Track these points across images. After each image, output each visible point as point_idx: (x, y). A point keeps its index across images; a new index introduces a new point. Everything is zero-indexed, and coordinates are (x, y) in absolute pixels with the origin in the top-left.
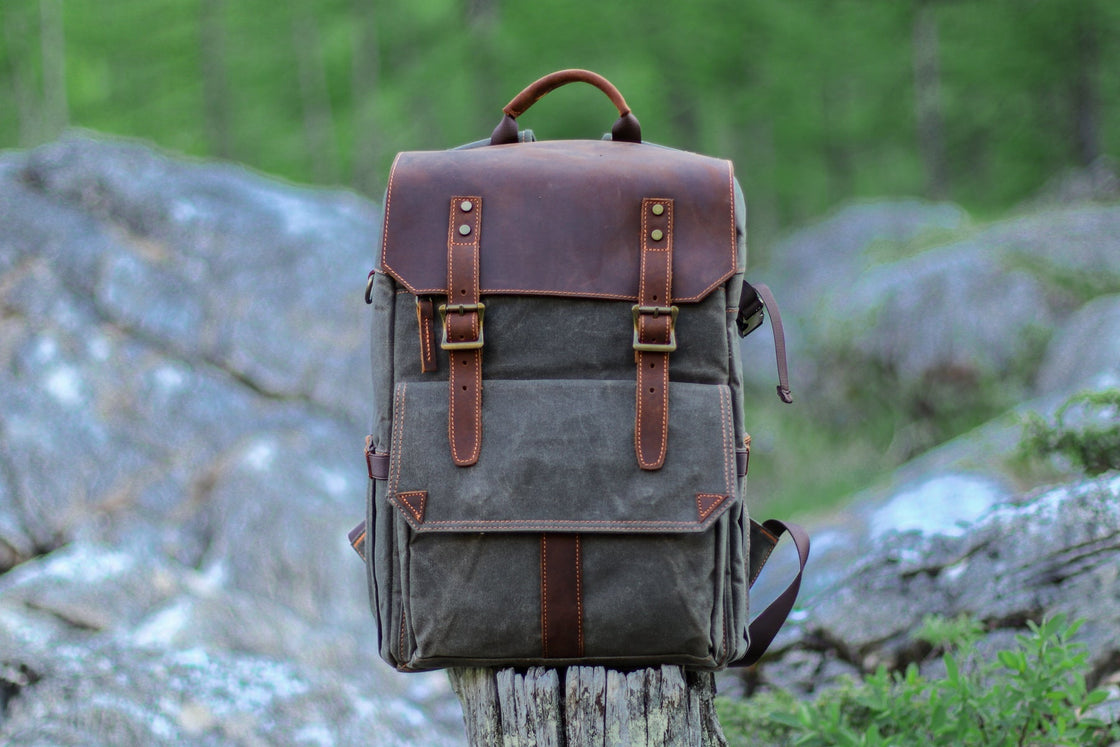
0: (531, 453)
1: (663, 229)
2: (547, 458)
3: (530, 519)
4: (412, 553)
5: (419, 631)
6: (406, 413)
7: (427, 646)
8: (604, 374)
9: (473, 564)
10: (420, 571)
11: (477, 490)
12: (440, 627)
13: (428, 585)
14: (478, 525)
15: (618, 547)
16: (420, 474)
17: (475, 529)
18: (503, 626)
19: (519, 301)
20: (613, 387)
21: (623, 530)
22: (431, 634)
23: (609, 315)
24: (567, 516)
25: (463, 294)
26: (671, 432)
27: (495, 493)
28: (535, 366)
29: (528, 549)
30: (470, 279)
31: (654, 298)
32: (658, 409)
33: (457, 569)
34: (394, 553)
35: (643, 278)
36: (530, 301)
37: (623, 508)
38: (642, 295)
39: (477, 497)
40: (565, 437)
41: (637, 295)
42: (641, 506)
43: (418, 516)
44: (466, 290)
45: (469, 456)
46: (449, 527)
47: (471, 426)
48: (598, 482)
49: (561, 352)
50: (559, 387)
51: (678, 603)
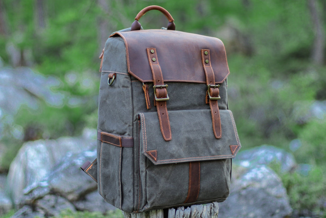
0: (186, 135)
1: (208, 59)
2: (191, 136)
3: (189, 157)
4: (148, 172)
5: (150, 199)
6: (146, 123)
7: (152, 203)
8: (199, 107)
9: (170, 174)
10: (151, 178)
11: (174, 149)
12: (158, 197)
13: (155, 182)
14: (175, 161)
15: (210, 164)
16: (154, 144)
17: (174, 162)
18: (177, 195)
19: (174, 84)
20: (203, 112)
21: (214, 159)
22: (155, 199)
23: (198, 88)
24: (198, 155)
25: (159, 82)
26: (222, 125)
27: (179, 149)
28: (180, 105)
29: (187, 168)
30: (160, 76)
31: (211, 82)
32: (218, 118)
33: (164, 176)
34: (135, 172)
35: (207, 75)
36: (177, 84)
37: (213, 152)
38: (208, 81)
39: (174, 151)
40: (195, 129)
41: (206, 81)
42: (217, 151)
43: (156, 159)
44: (160, 80)
45: (169, 137)
46: (165, 162)
47: (168, 127)
48: (205, 143)
49: (187, 101)
50: (189, 113)
51: (225, 181)
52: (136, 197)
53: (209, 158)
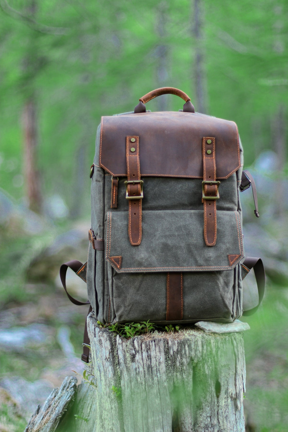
0: (163, 240)
1: (212, 149)
2: (170, 242)
3: (164, 267)
4: (114, 280)
5: (118, 310)
6: (112, 225)
7: (120, 317)
8: (190, 207)
9: (140, 285)
10: (118, 288)
11: (143, 256)
12: (126, 309)
13: (121, 293)
14: (143, 270)
15: (197, 277)
16: (119, 249)
17: (142, 271)
18: (152, 309)
19: (156, 179)
20: (194, 213)
21: (201, 270)
22: (123, 312)
23: (191, 185)
24: (179, 265)
25: (134, 176)
26: (218, 230)
27: (150, 257)
28: (163, 204)
29: (163, 278)
30: (136, 170)
31: (210, 177)
32: (213, 222)
33: (133, 286)
34: (105, 280)
35: (205, 169)
36: (161, 179)
37: (201, 261)
38: (205, 176)
39: (142, 258)
40: (176, 234)
41: (203, 176)
42: (207, 260)
43: (119, 266)
44: (135, 174)
45: (137, 241)
46: (131, 271)
47: (138, 229)
48: (190, 251)
49: (173, 199)
50: (173, 213)
51: (221, 298)
52: (105, 307)
53: (194, 269)
